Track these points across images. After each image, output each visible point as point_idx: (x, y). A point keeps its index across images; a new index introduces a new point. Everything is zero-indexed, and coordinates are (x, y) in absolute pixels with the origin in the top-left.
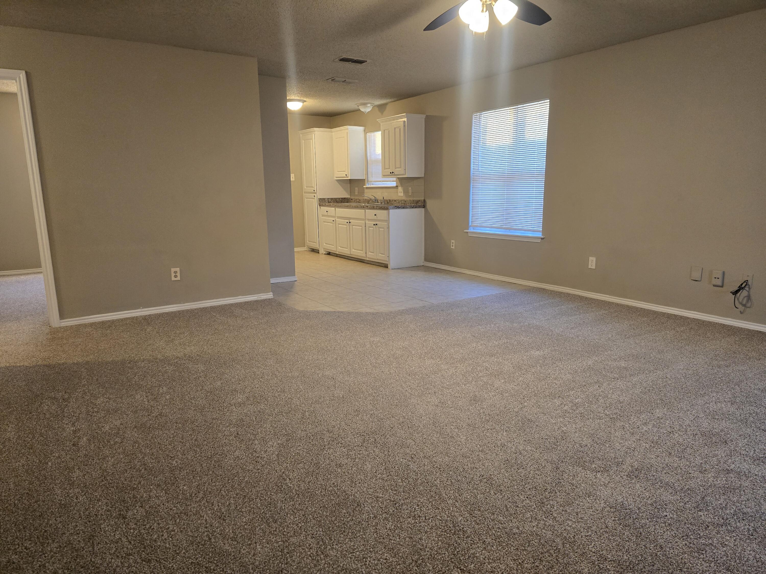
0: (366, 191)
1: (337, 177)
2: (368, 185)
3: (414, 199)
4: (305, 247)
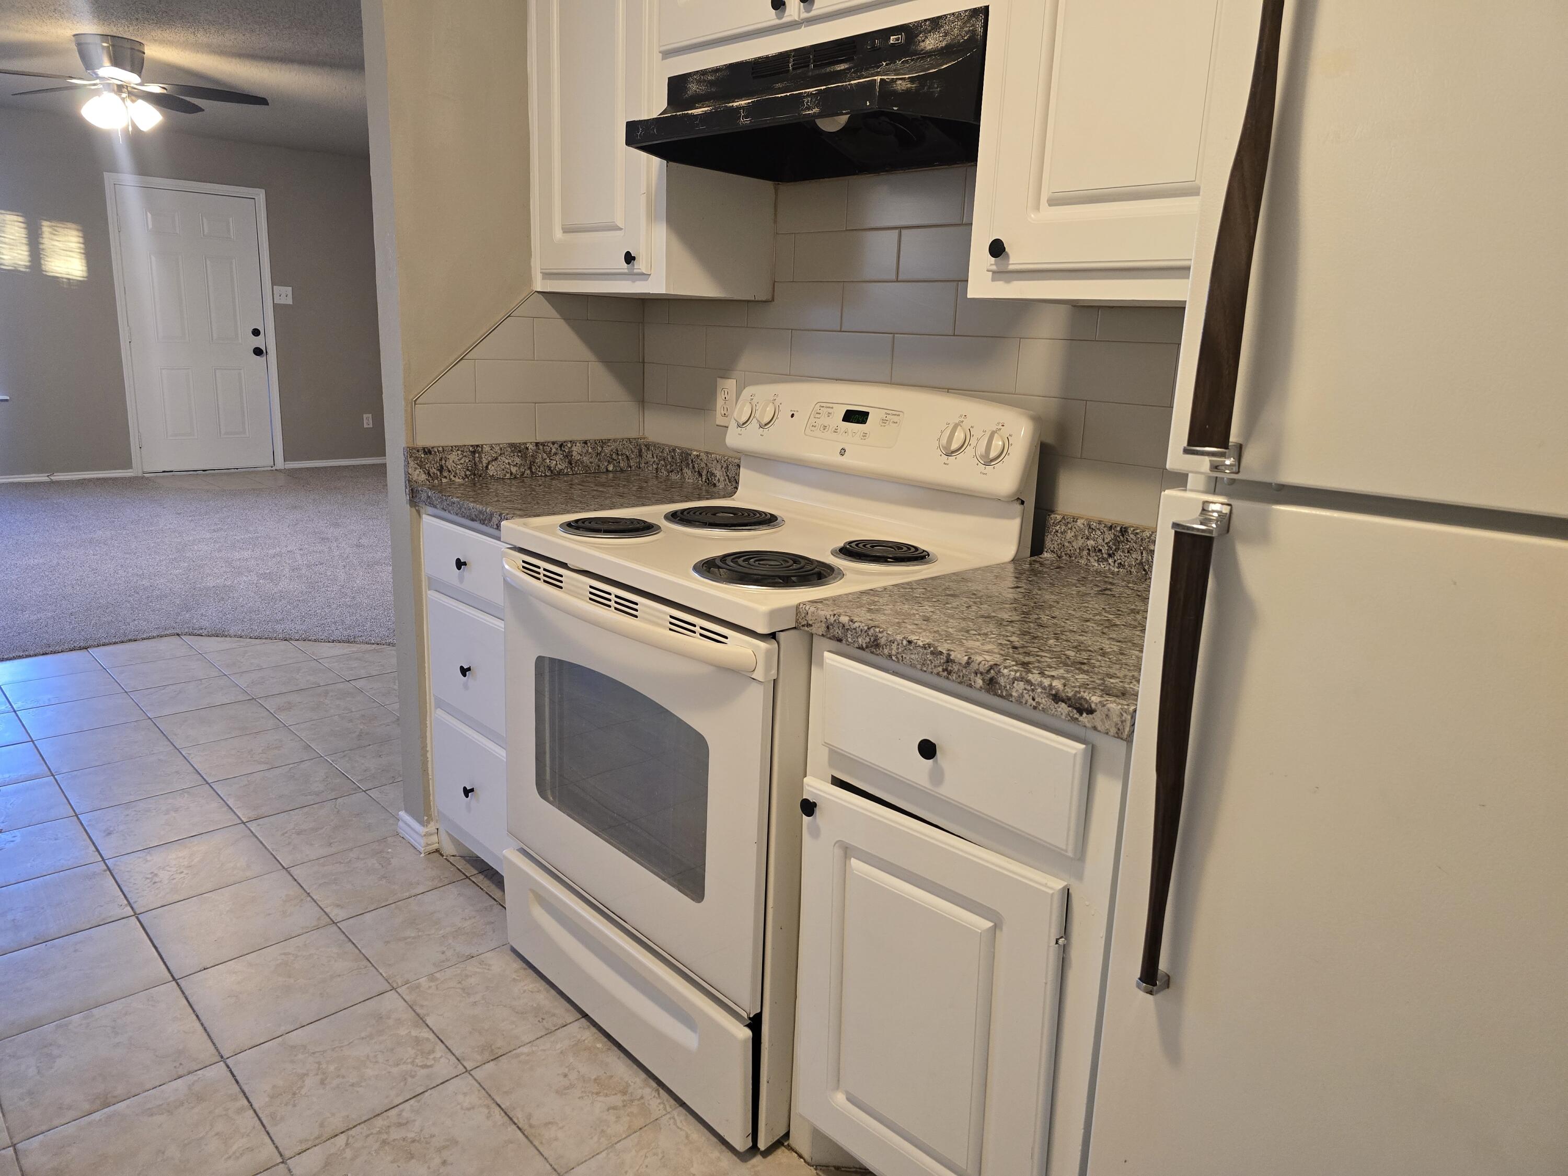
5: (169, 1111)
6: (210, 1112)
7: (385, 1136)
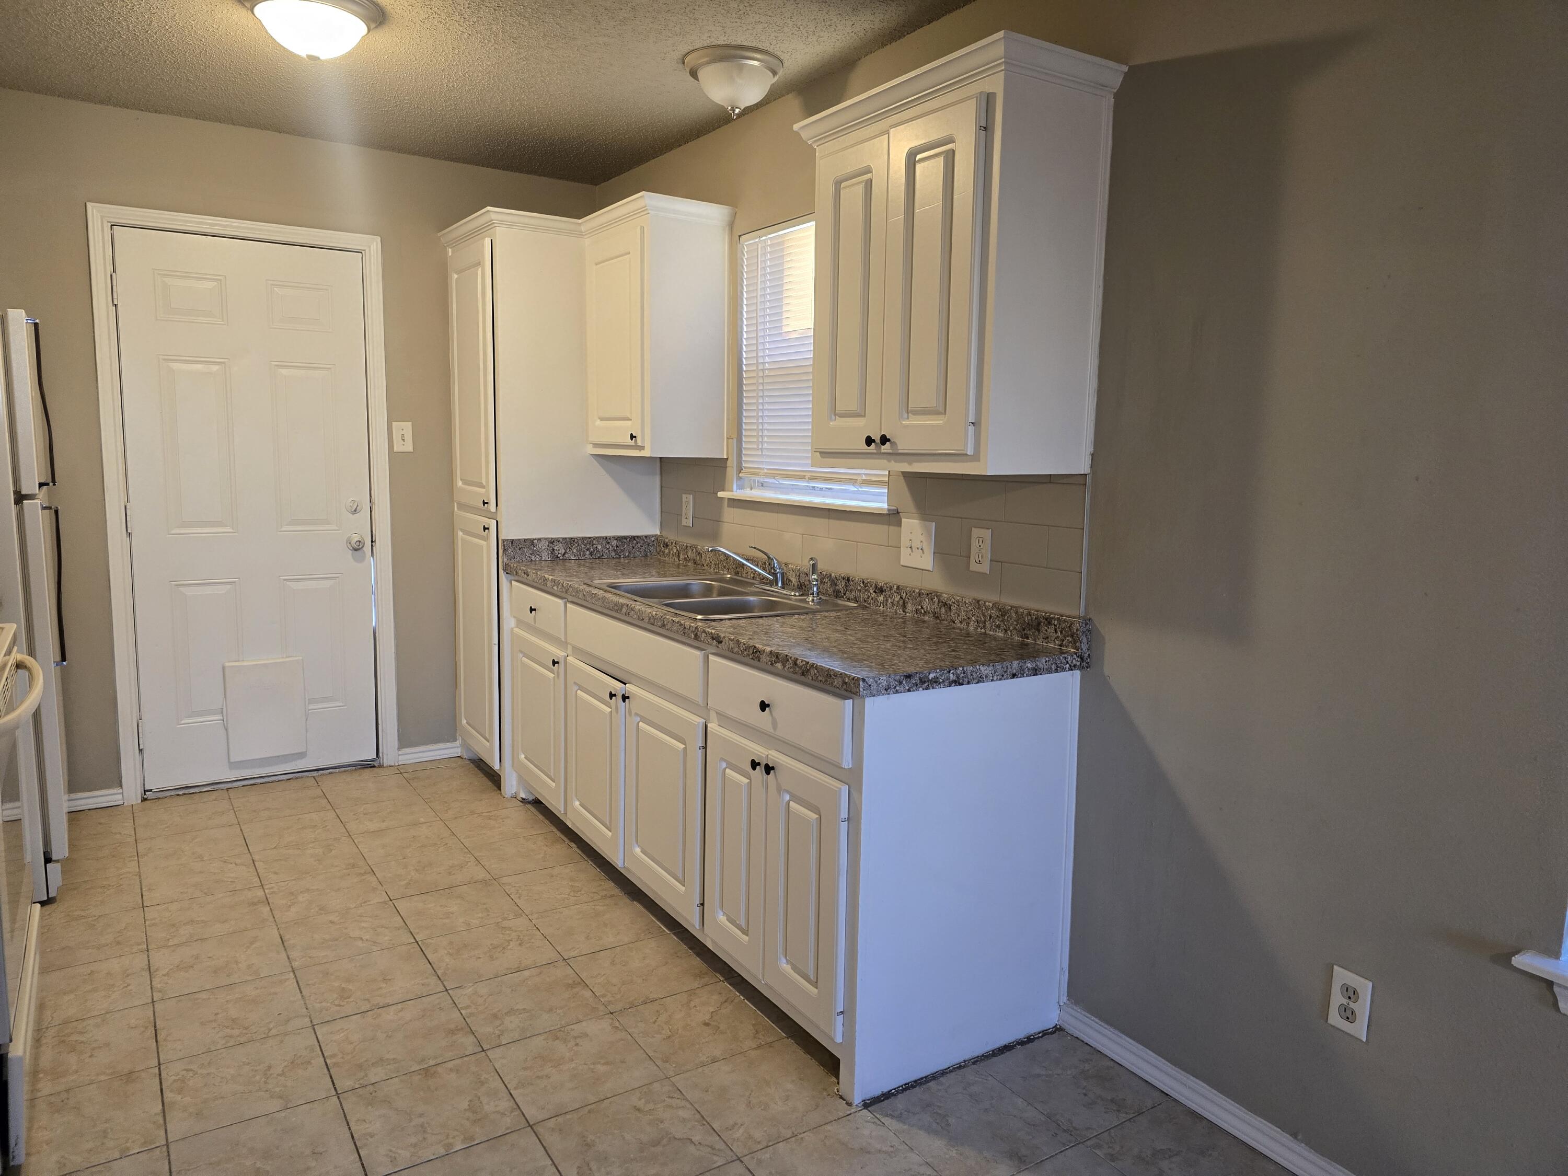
0: (730, 515)
1: (596, 445)
2: (741, 487)
3: (1009, 601)
4: (455, 740)
5: (383, 1060)
6: (354, 1057)
7: (244, 1031)
